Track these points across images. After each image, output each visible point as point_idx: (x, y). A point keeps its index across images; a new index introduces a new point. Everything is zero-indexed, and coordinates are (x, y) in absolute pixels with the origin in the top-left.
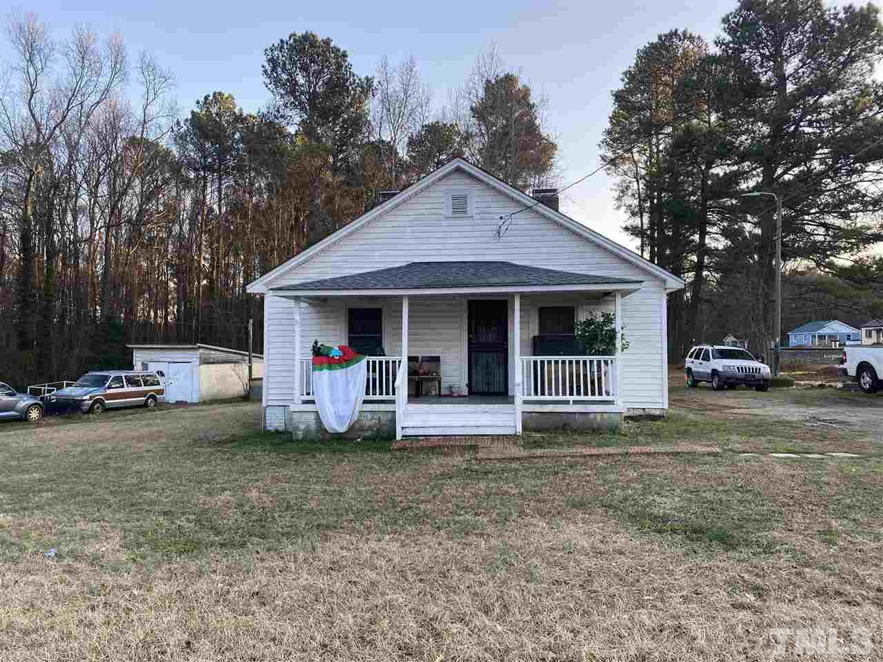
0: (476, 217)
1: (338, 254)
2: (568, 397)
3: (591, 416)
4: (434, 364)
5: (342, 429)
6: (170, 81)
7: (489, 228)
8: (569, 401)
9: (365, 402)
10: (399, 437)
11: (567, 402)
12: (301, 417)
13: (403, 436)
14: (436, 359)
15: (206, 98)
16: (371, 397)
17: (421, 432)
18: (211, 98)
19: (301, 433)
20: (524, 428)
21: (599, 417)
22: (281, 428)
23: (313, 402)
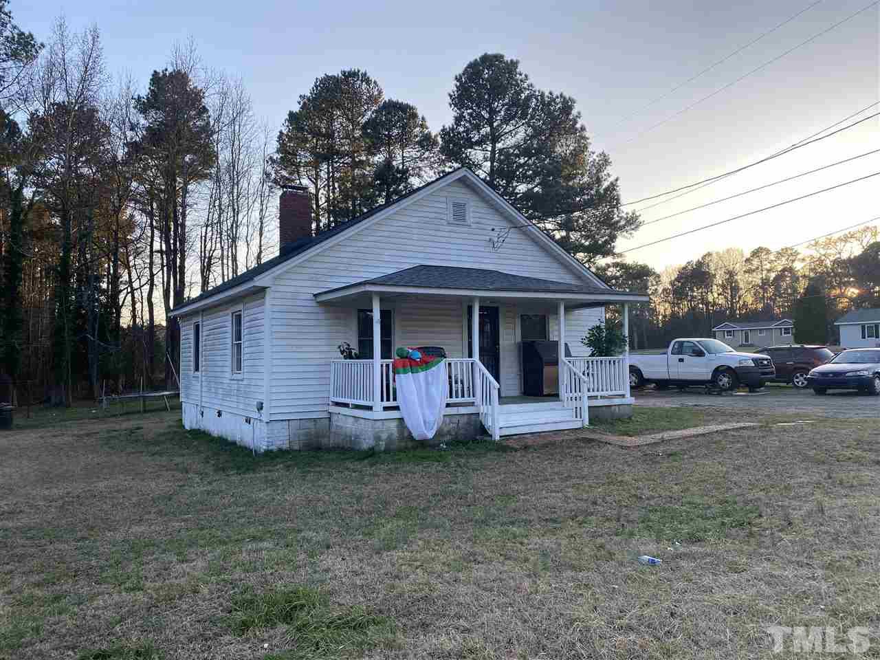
0: (474, 226)
1: (348, 249)
5: (430, 435)
7: (484, 238)
8: (597, 396)
9: (448, 405)
10: (496, 438)
12: (383, 425)
13: (500, 437)
16: (454, 400)
17: (513, 431)
19: (384, 443)
20: (590, 423)
21: (617, 408)
22: (286, 446)
23: (397, 408)
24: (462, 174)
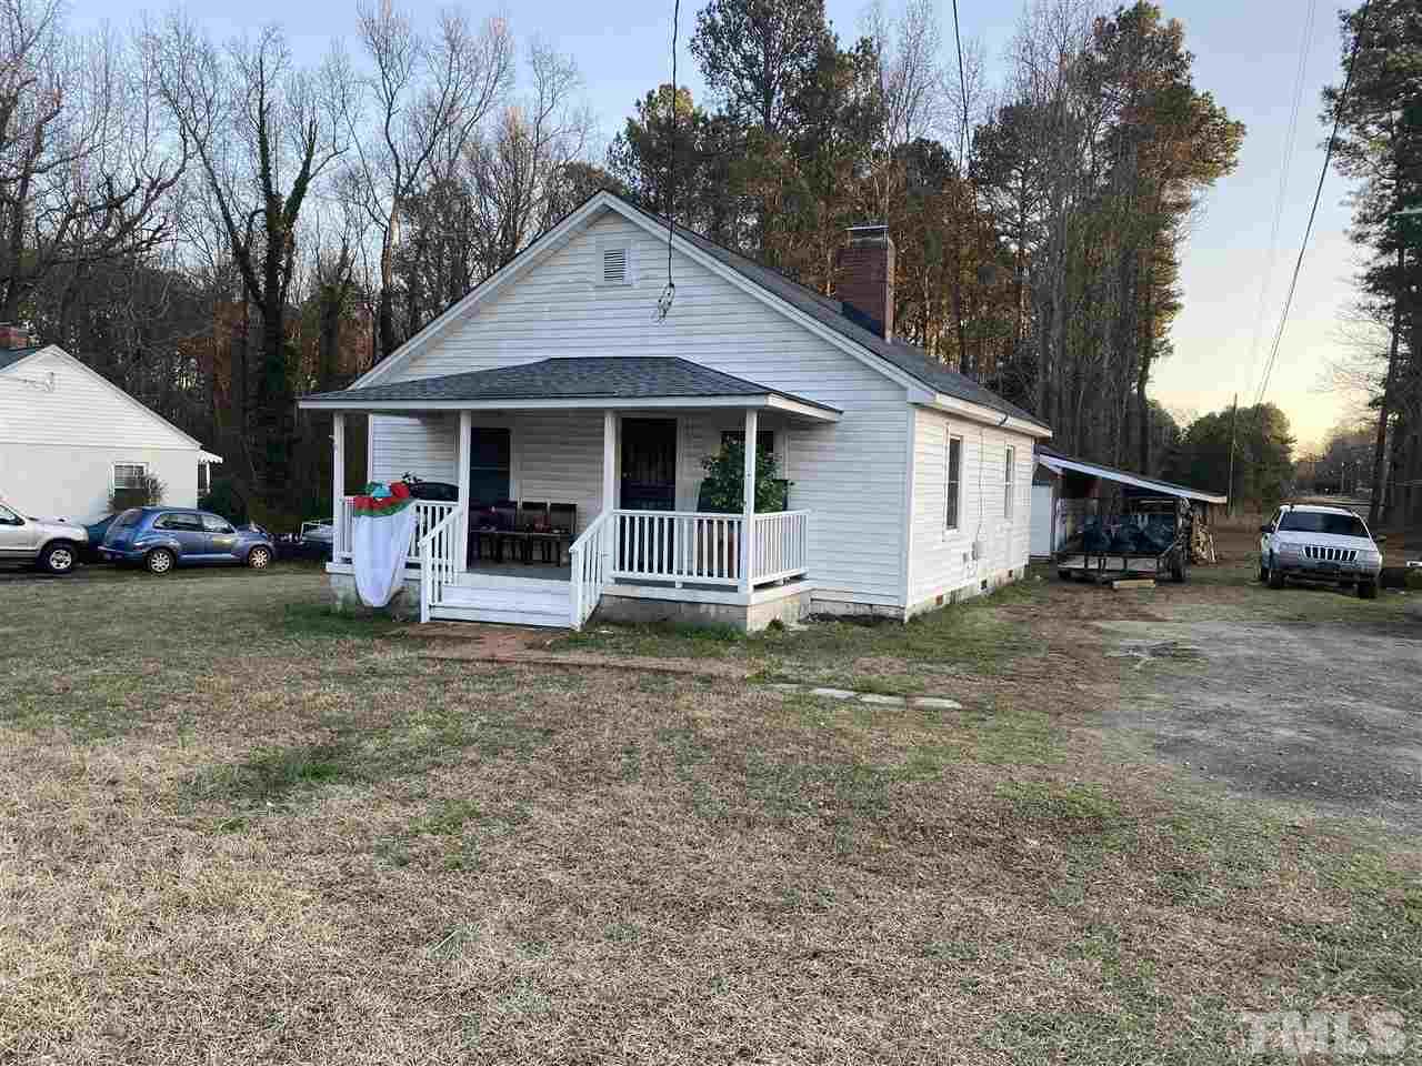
2: (674, 577)
3: (703, 609)
4: (566, 515)
5: (380, 603)
6: (575, 78)
8: (675, 583)
10: (425, 619)
11: (671, 585)
13: (432, 619)
14: (571, 508)
15: (650, 96)
18: (657, 94)
21: (712, 609)
24: (601, 203)
